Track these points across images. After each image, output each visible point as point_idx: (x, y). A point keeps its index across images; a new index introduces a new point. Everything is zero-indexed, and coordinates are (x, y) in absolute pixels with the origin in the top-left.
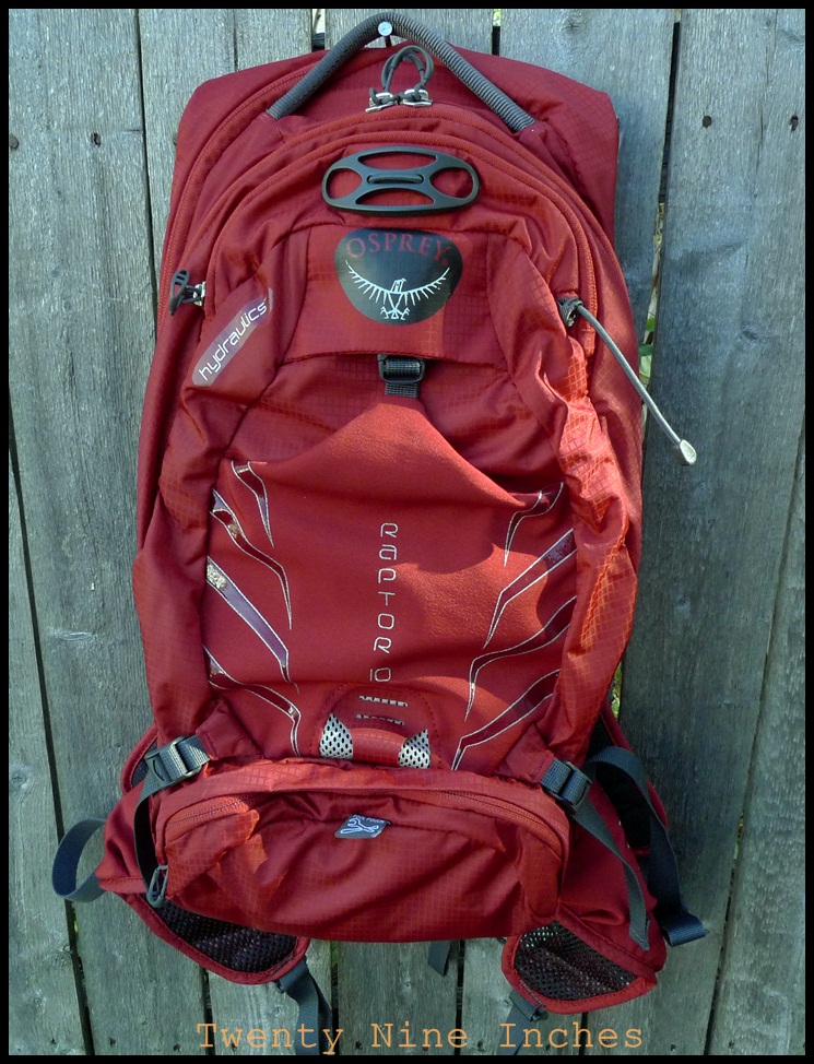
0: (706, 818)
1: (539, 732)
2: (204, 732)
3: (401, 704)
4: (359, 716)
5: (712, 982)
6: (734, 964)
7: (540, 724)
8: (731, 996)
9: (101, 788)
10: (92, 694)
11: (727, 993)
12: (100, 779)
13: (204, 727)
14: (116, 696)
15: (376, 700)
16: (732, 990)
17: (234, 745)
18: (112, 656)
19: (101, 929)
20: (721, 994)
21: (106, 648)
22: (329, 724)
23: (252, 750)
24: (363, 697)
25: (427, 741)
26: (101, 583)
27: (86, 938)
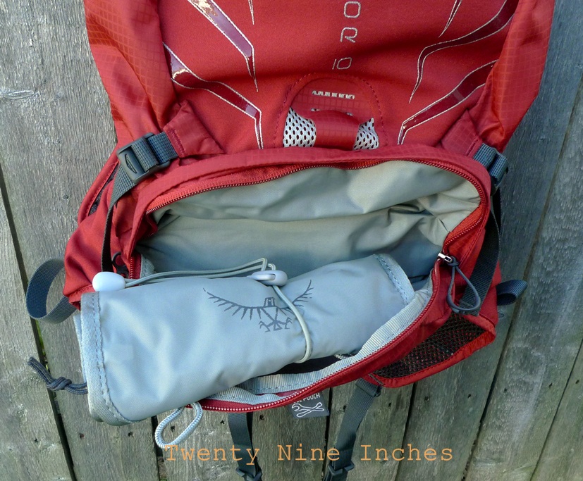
0: (515, 232)
1: (471, 119)
2: (172, 130)
3: (348, 97)
4: (313, 110)
5: (500, 351)
6: (516, 337)
7: (473, 112)
8: (511, 358)
9: (55, 236)
10: (39, 150)
11: (508, 357)
12: (53, 228)
13: (171, 125)
14: (61, 151)
15: (327, 94)
16: (512, 354)
17: (200, 143)
18: (54, 113)
19: (65, 353)
20: (504, 357)
21: (48, 105)
22: (290, 116)
23: (216, 150)
24: (315, 92)
25: (372, 128)
26: (39, 38)
27: (53, 362)
